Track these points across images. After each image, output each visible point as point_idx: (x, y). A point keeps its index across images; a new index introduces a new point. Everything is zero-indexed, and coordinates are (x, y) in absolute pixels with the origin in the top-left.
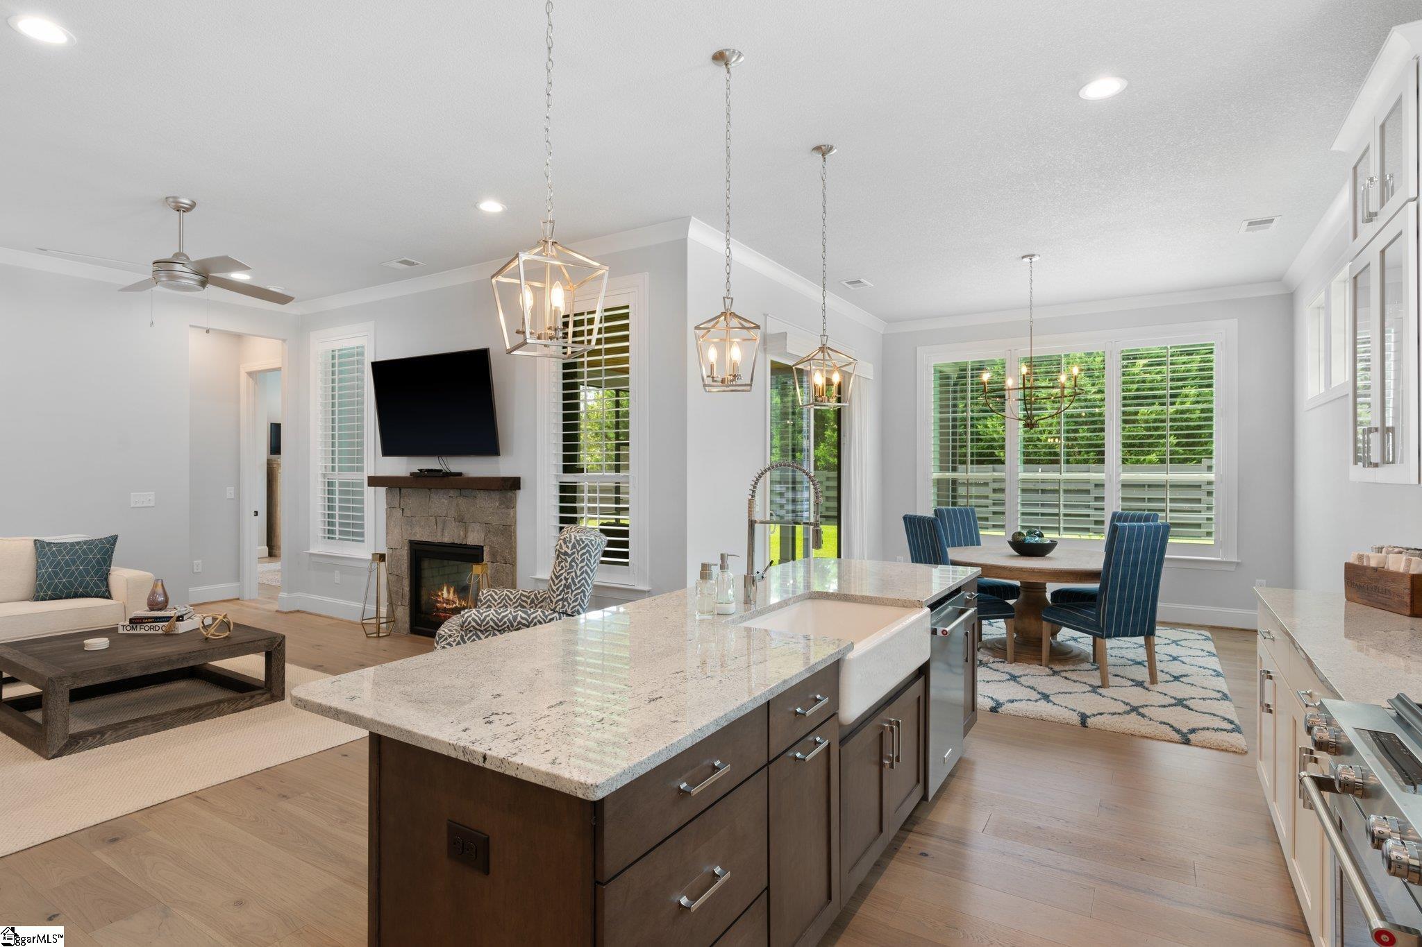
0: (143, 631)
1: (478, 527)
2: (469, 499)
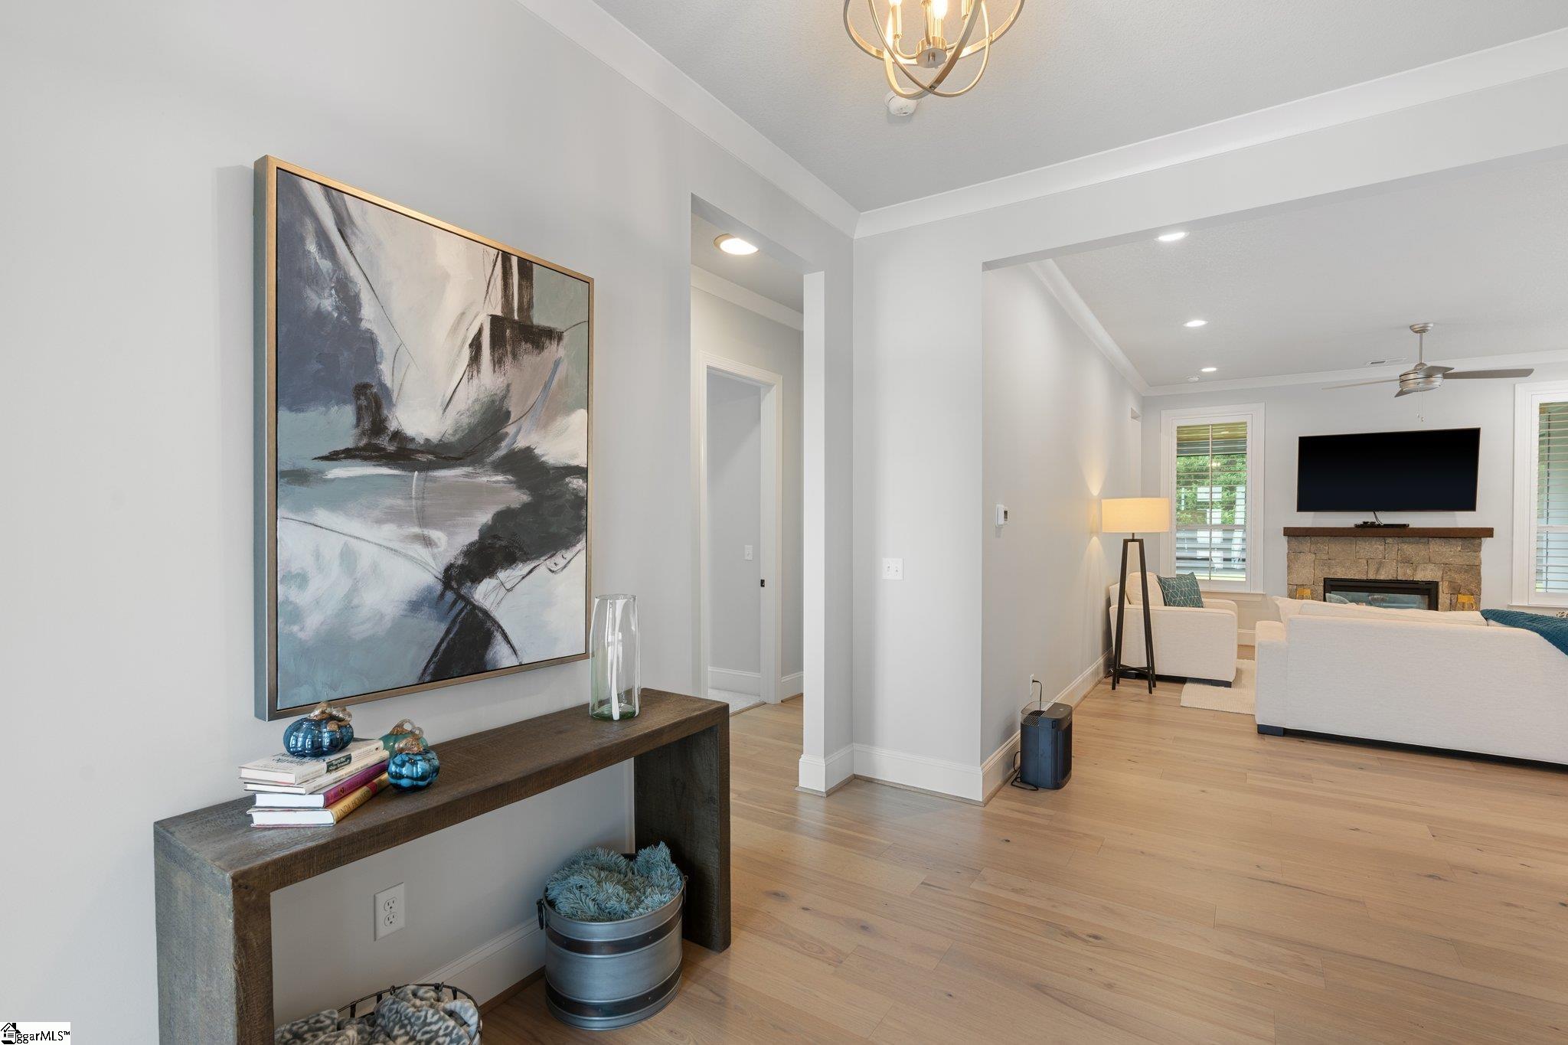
1: (1431, 566)
2: (1418, 545)
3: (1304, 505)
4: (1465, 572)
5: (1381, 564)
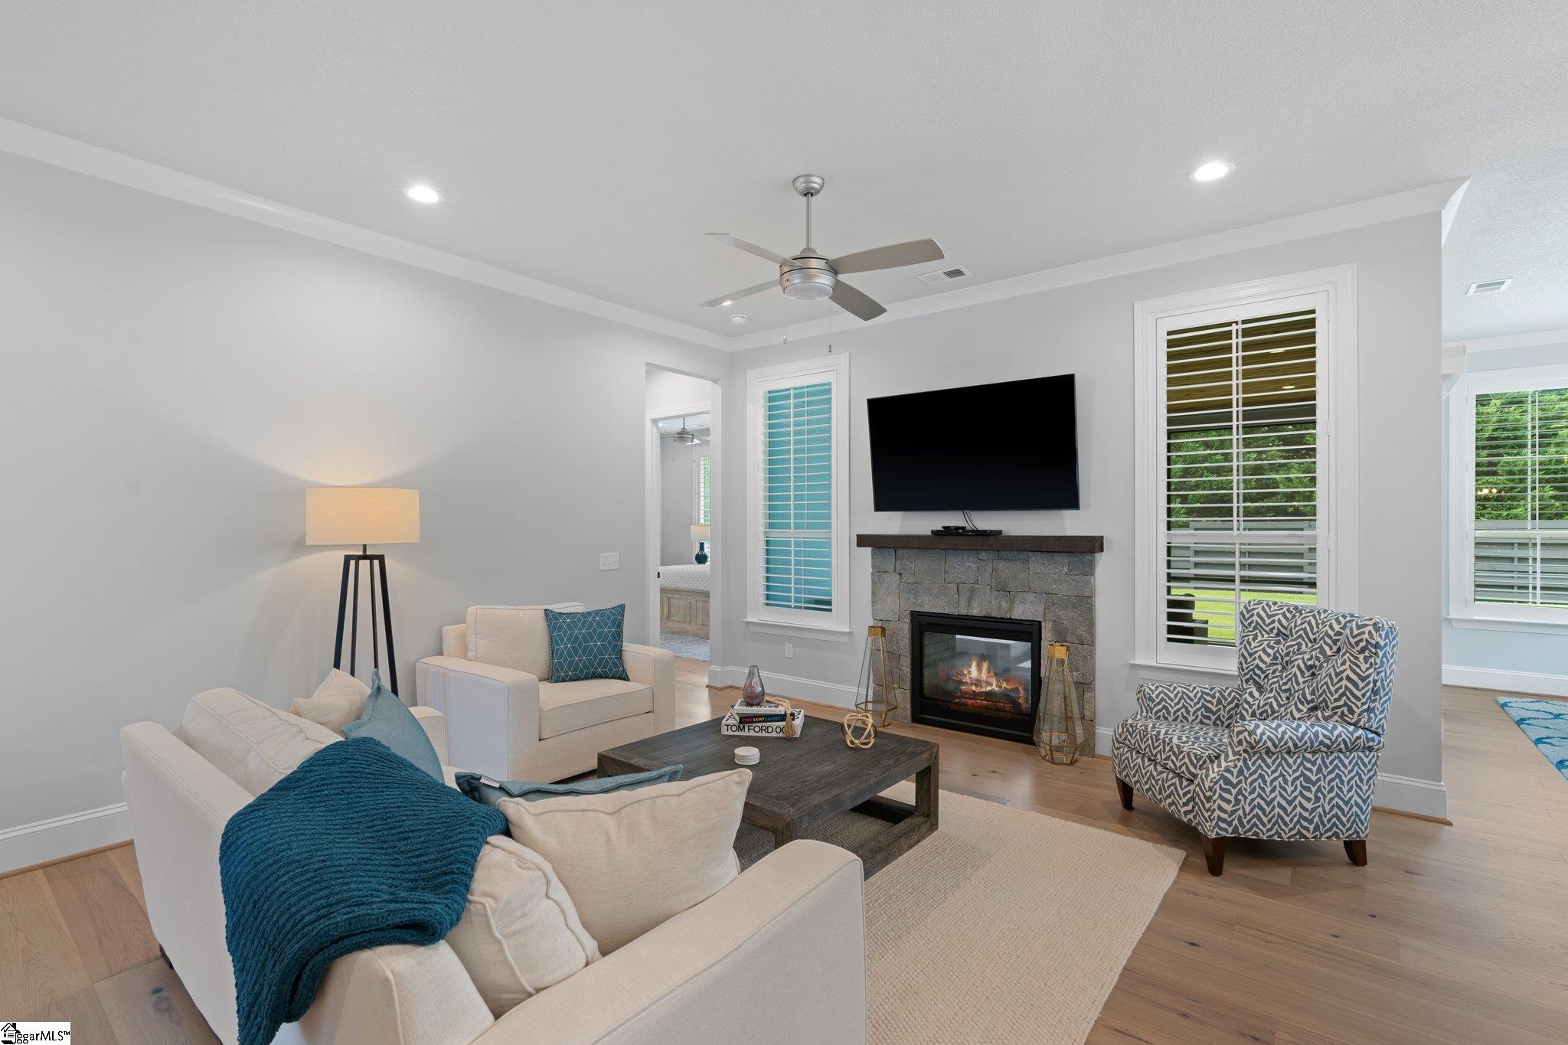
0: (752, 733)
1: (1031, 597)
2: (1016, 563)
3: (883, 502)
4: (1073, 607)
5: (972, 592)
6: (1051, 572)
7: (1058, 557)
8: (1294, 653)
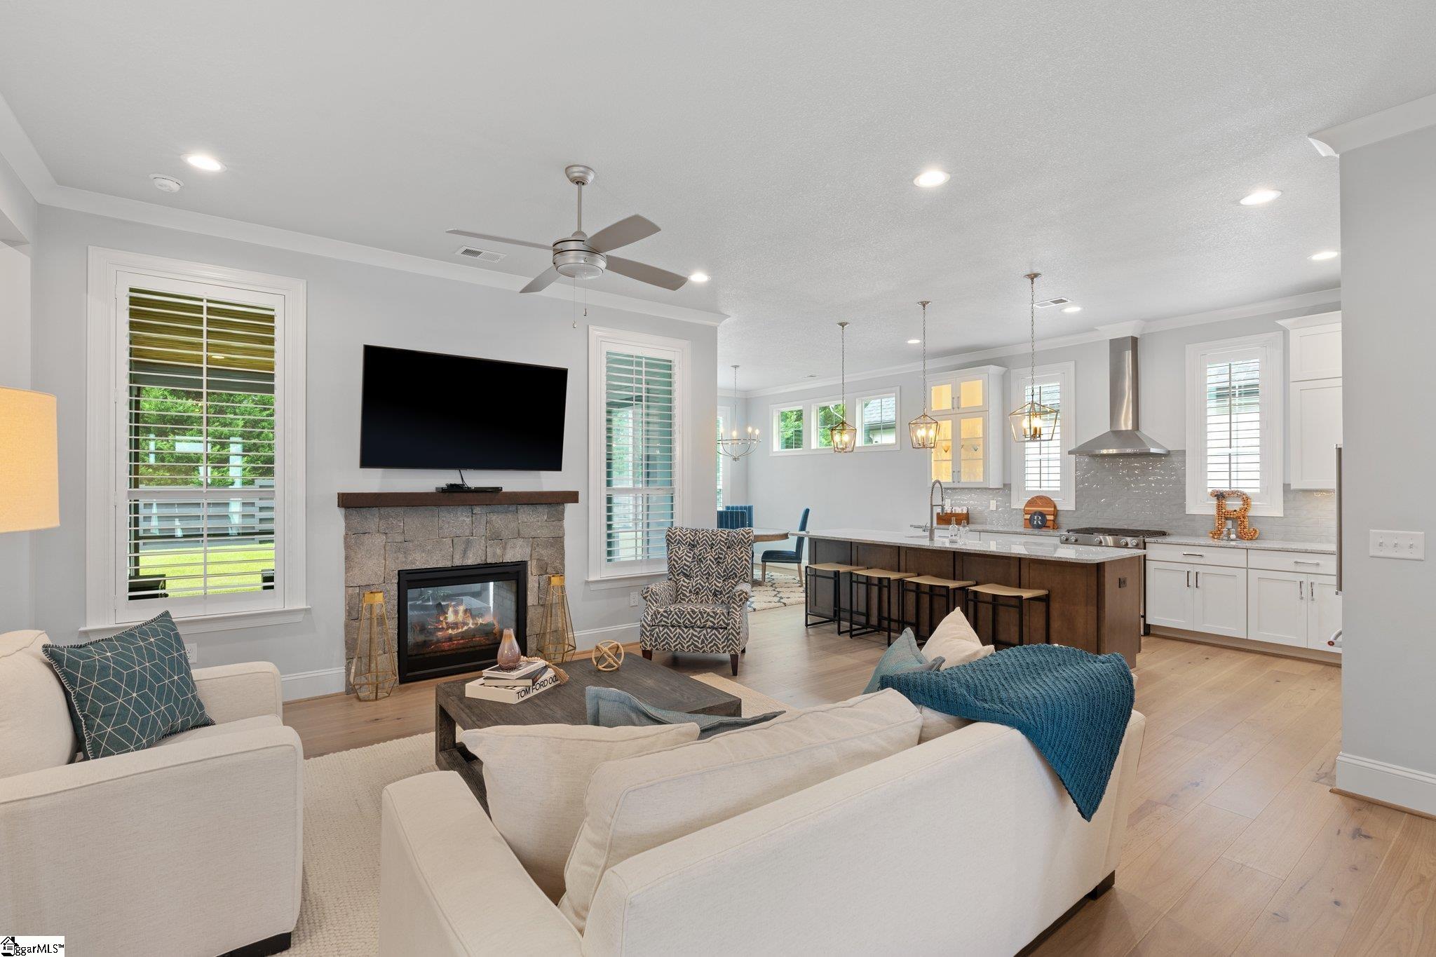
1: (520, 542)
2: (508, 514)
3: (370, 458)
4: (552, 546)
5: (468, 544)
6: (533, 520)
7: (540, 509)
8: (704, 553)
